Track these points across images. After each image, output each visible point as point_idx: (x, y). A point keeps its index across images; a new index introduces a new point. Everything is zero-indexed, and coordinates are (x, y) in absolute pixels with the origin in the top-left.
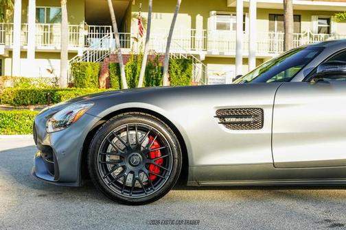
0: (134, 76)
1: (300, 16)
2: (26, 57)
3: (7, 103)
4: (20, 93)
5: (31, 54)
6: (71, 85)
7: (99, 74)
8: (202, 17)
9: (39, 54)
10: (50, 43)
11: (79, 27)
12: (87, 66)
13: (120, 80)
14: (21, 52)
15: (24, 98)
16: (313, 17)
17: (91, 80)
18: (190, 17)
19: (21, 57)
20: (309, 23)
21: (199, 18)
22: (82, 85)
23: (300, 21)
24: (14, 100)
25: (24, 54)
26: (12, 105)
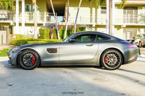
0: (63, 34)
1: (137, 7)
2: (21, 26)
3: (13, 45)
4: (18, 41)
5: (23, 24)
6: (39, 38)
7: (50, 33)
8: (95, 9)
9: (27, 25)
10: (32, 20)
11: (44, 14)
12: (45, 30)
13: (57, 35)
14: (19, 24)
15: (19, 43)
16: (143, 7)
17: (47, 36)
18: (90, 9)
19: (19, 26)
20: (141, 10)
21: (94, 9)
22: (43, 38)
23: (137, 9)
24: (16, 44)
25: (20, 24)
26: (15, 45)
